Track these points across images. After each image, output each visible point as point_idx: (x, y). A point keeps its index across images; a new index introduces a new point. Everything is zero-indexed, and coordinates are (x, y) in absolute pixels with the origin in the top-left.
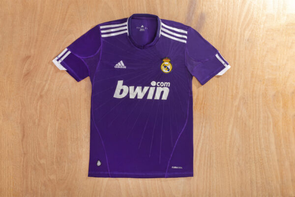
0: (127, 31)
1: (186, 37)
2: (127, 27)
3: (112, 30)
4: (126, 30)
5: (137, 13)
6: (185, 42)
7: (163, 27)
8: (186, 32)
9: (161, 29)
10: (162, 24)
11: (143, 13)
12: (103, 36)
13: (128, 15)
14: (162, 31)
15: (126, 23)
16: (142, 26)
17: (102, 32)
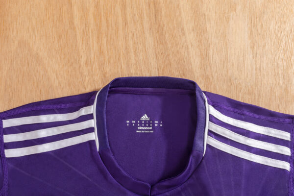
0: (94, 136)
1: (287, 151)
2: (92, 123)
3: (43, 133)
4: (91, 130)
5: (125, 75)
6: (286, 166)
7: (213, 119)
8: (286, 136)
9: (210, 126)
10: (211, 110)
11: (146, 74)
12: (10, 153)
13: (96, 82)
14: (211, 133)
15: (92, 109)
16: (145, 117)
17: (8, 138)
